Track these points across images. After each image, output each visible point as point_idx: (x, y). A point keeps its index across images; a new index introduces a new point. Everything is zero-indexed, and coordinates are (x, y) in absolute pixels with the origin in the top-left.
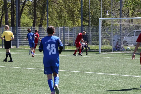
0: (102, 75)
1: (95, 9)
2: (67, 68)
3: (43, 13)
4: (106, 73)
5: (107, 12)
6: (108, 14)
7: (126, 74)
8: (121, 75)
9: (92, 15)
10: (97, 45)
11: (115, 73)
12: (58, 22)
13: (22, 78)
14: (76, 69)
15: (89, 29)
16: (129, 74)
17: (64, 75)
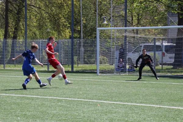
0: (110, 104)
1: (88, 15)
2: (61, 95)
3: (18, 21)
4: (115, 101)
5: (104, 20)
6: (106, 22)
7: (141, 103)
8: (136, 103)
9: (84, 23)
10: (91, 64)
11: (126, 101)
12: (37, 32)
13: (5, 108)
14: (73, 96)
15: (80, 43)
16: (146, 103)
17: (60, 103)
